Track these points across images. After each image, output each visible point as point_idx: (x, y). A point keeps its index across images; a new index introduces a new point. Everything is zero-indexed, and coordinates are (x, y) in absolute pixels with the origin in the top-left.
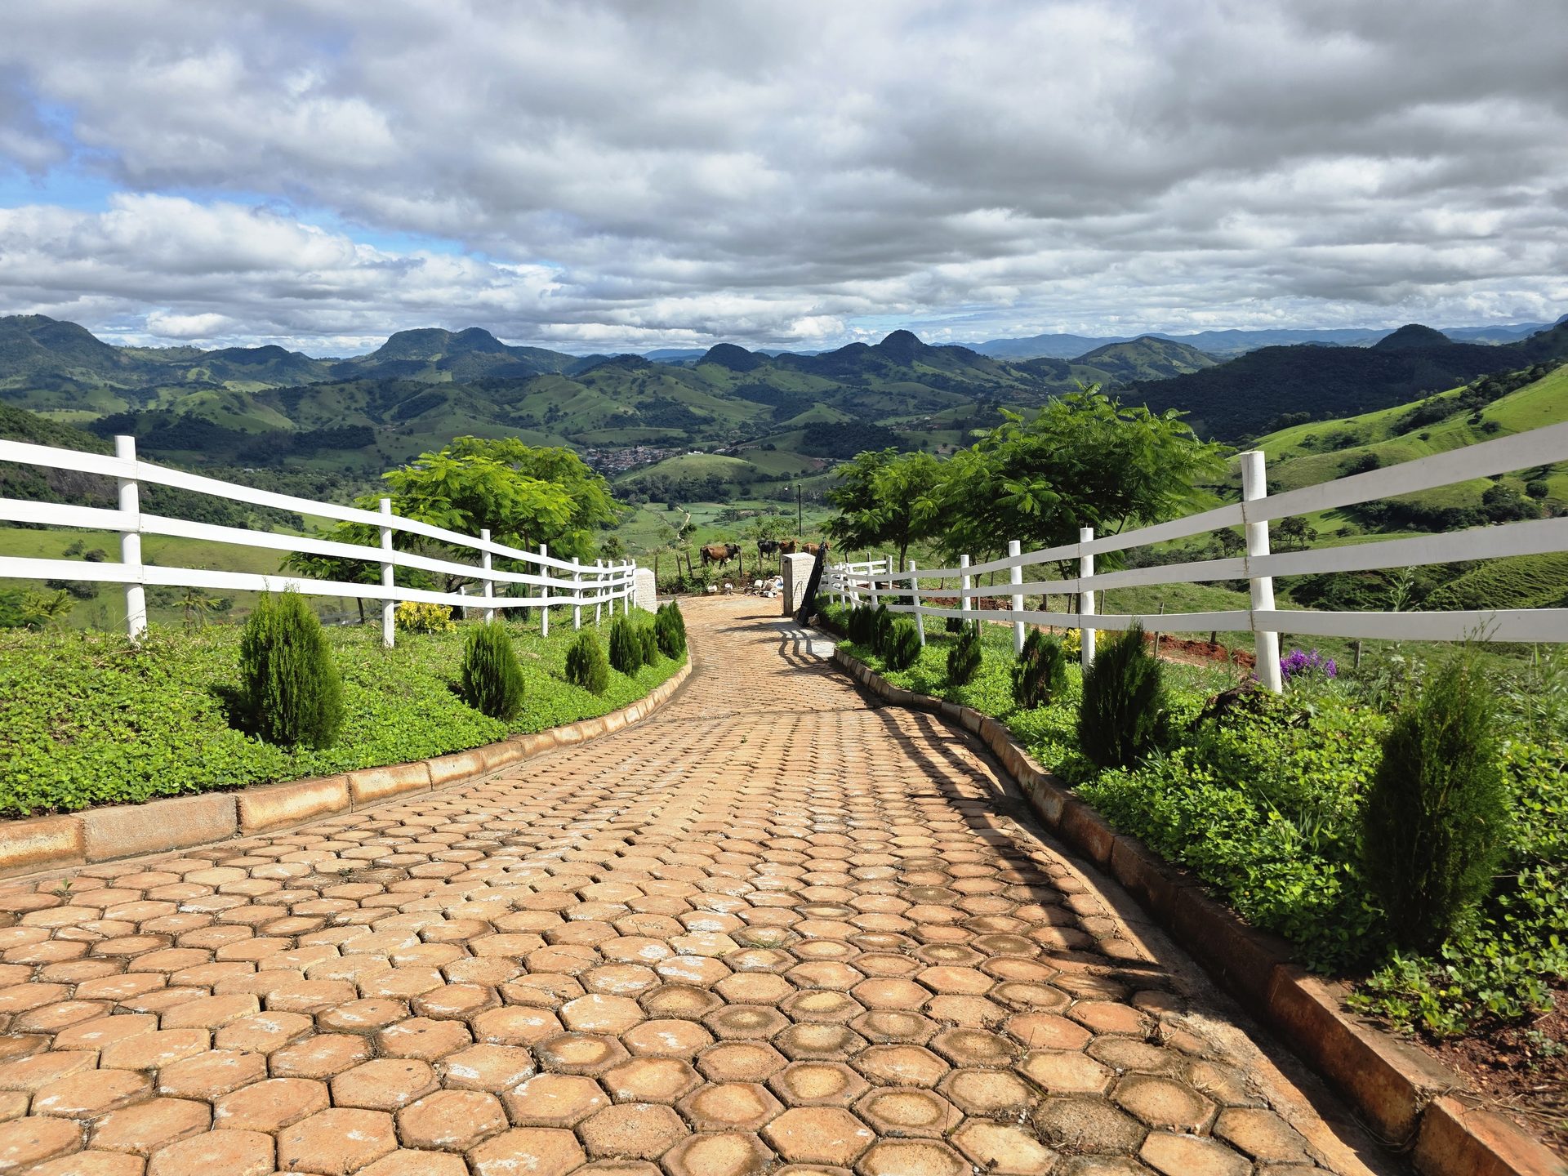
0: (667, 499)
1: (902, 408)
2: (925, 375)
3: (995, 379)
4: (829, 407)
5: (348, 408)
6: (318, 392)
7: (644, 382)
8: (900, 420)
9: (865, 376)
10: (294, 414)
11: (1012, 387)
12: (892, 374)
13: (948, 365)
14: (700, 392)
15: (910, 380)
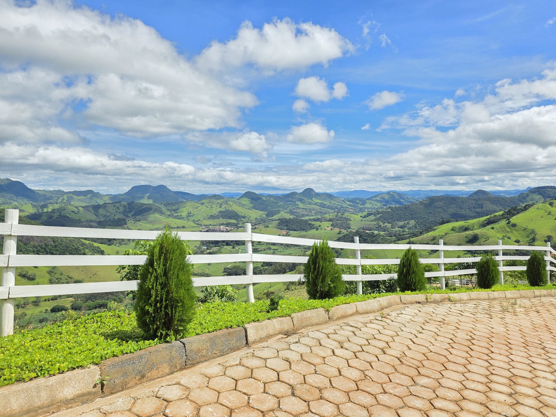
0: (232, 244)
1: (310, 214)
2: (317, 203)
3: (341, 205)
4: (286, 213)
5: (116, 212)
6: (106, 206)
7: (221, 204)
8: (310, 218)
9: (297, 203)
10: (97, 214)
11: (347, 207)
12: (306, 202)
13: (325, 199)
14: (241, 207)
15: (312, 204)
